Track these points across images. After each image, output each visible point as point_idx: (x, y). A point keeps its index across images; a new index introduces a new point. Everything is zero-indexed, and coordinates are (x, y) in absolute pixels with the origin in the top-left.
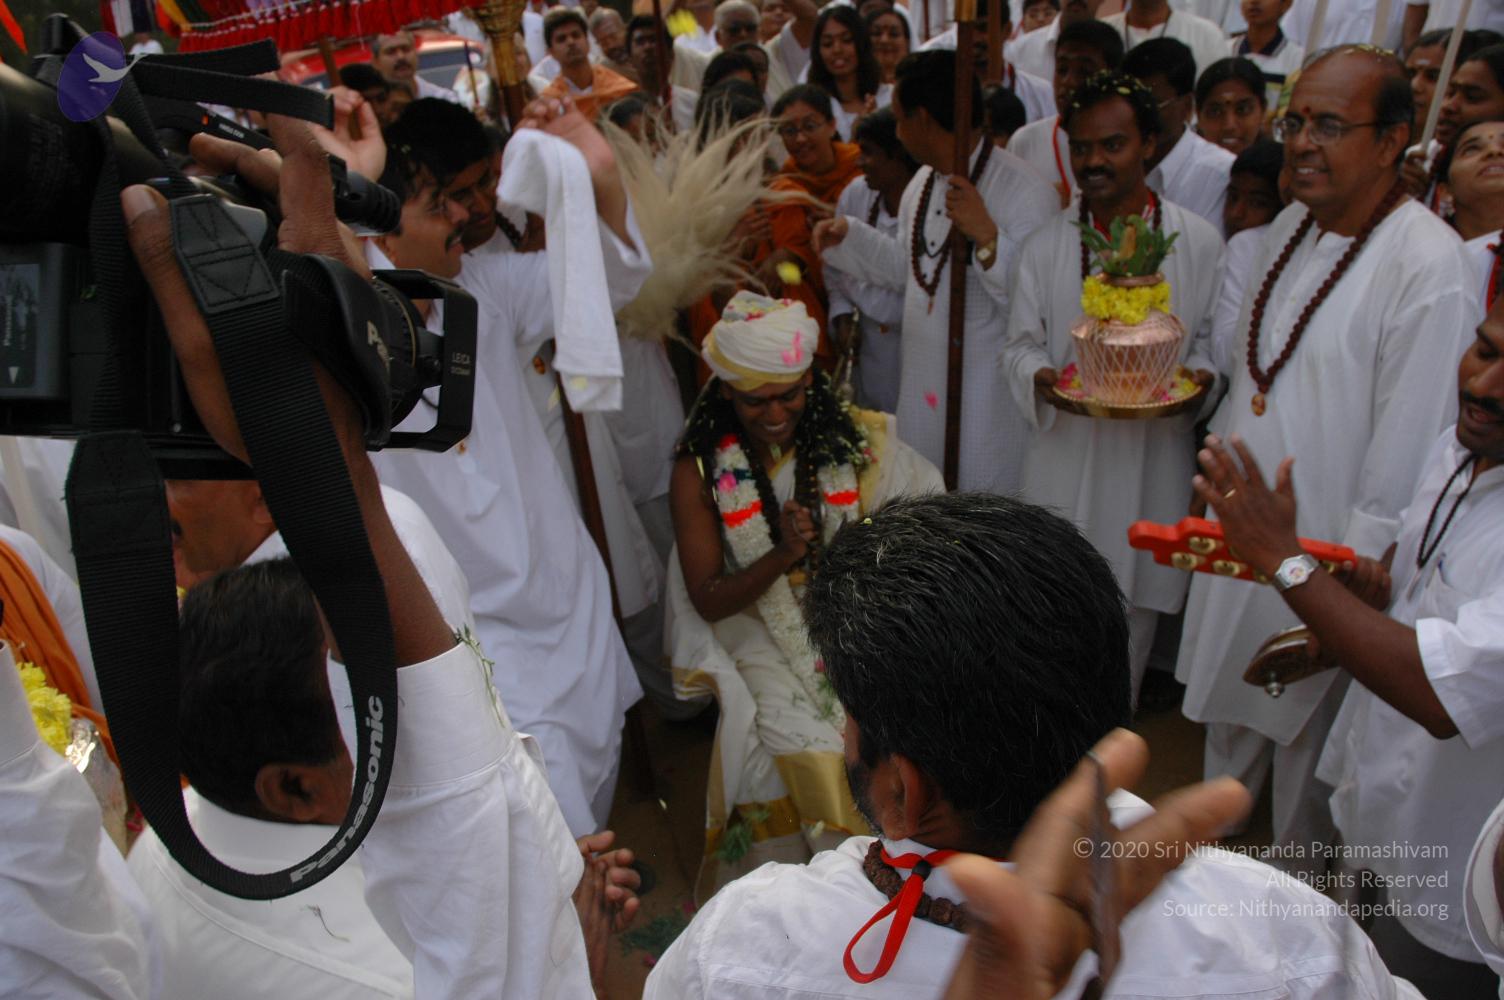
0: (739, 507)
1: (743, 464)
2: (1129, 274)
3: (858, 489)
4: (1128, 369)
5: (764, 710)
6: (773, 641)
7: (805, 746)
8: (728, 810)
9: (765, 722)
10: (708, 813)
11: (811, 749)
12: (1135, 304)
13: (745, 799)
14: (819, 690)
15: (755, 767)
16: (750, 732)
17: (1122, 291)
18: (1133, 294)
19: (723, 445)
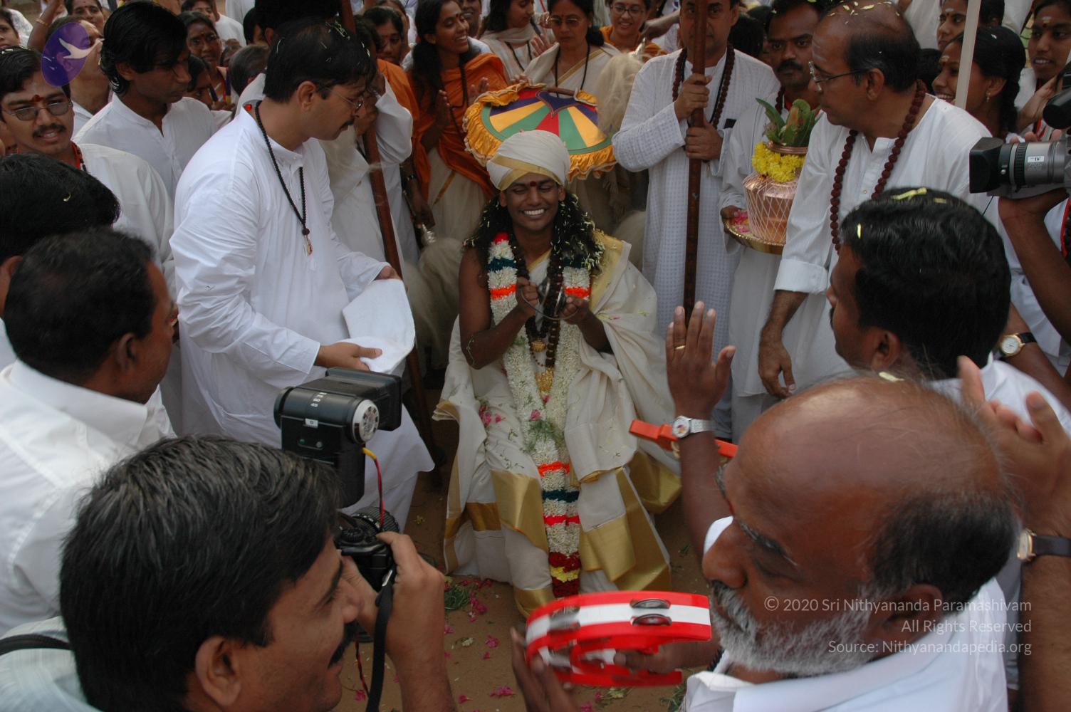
0: (502, 286)
1: (509, 255)
2: (785, 144)
3: (590, 289)
4: (772, 215)
5: (490, 438)
6: (509, 388)
7: (508, 468)
8: (462, 506)
9: (489, 448)
10: (448, 508)
11: (512, 471)
12: (784, 167)
13: (472, 500)
14: (530, 431)
15: (479, 477)
16: (478, 452)
17: (777, 156)
18: (784, 160)
19: (497, 240)
